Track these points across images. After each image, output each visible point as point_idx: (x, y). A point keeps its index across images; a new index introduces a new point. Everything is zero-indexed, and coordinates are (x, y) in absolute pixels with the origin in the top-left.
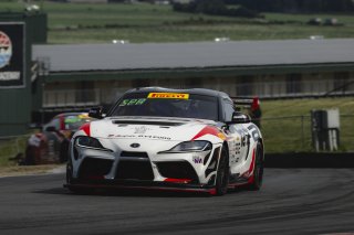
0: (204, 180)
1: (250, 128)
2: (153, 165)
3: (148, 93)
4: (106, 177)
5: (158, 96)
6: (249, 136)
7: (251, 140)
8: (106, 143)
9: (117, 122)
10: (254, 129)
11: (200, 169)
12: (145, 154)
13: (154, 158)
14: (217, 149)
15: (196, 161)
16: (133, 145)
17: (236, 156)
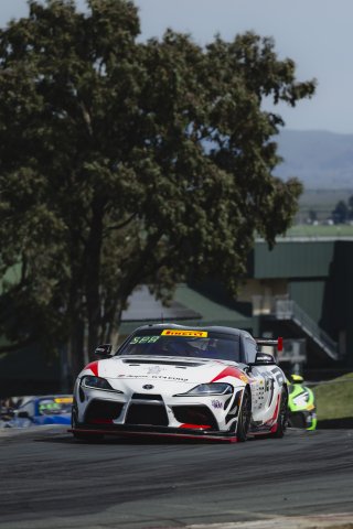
0: (224, 426)
1: (274, 371)
2: (168, 409)
3: (161, 330)
4: (115, 422)
5: (173, 333)
6: (273, 380)
7: (276, 384)
8: (115, 384)
9: (128, 361)
10: (278, 373)
11: (220, 415)
12: (159, 397)
13: (169, 401)
14: (239, 393)
15: (216, 406)
16: (145, 387)
17: (260, 401)
